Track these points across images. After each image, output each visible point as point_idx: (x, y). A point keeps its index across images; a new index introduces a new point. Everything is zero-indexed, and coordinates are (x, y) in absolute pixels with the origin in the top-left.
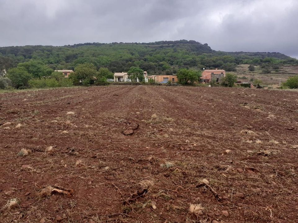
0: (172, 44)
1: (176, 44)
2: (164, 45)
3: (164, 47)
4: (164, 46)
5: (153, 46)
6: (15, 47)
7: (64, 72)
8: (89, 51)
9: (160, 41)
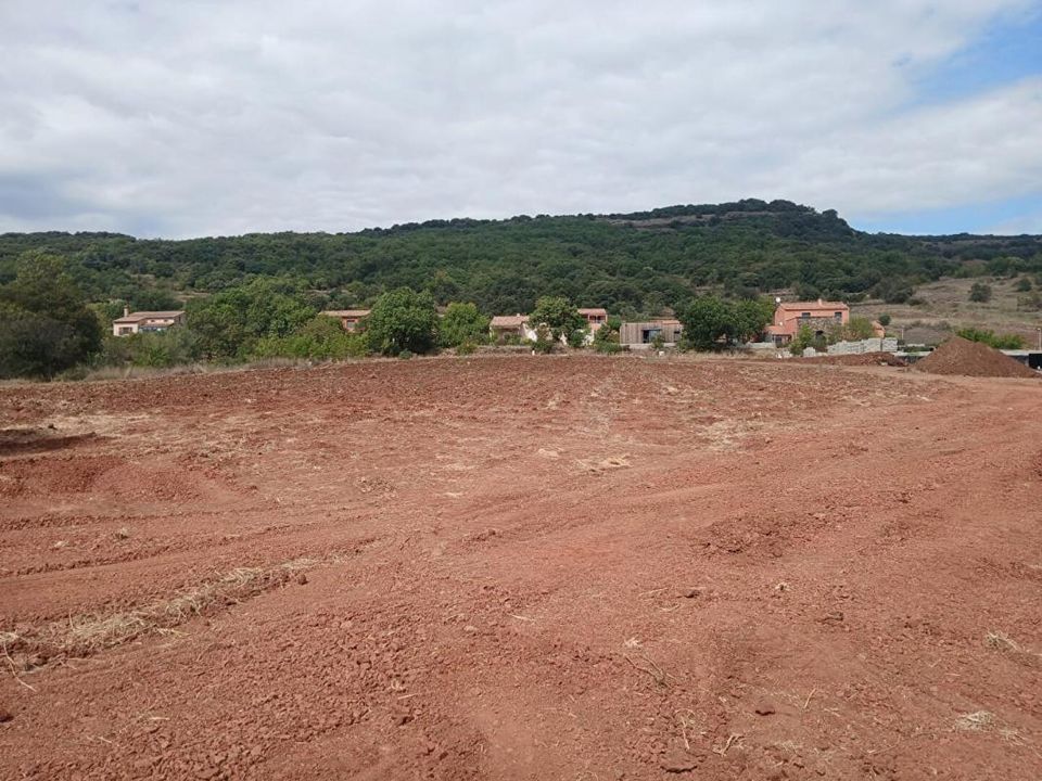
0: (709, 216)
1: (723, 213)
2: (685, 219)
3: (683, 224)
4: (683, 221)
5: (646, 222)
6: (216, 240)
7: (344, 317)
8: (438, 247)
9: (671, 208)
